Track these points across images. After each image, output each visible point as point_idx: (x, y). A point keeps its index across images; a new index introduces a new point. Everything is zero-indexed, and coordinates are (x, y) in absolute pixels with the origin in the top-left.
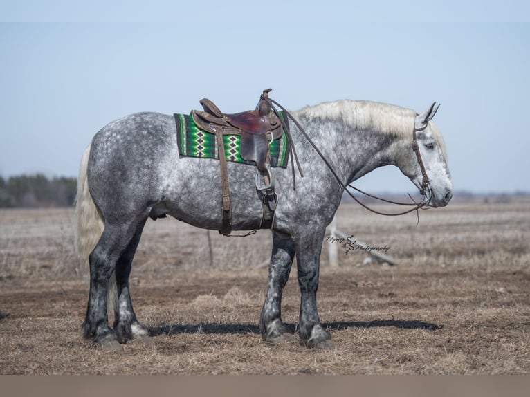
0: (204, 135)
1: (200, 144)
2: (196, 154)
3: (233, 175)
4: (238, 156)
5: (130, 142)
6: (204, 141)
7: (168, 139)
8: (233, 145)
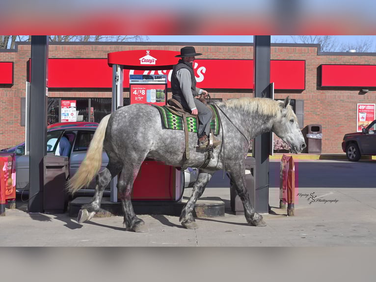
0: (176, 117)
1: (175, 122)
2: (173, 127)
3: (192, 139)
4: (195, 129)
5: (132, 118)
6: (177, 121)
7: (154, 119)
8: (192, 123)
